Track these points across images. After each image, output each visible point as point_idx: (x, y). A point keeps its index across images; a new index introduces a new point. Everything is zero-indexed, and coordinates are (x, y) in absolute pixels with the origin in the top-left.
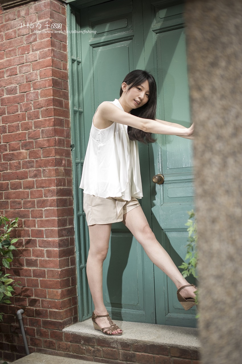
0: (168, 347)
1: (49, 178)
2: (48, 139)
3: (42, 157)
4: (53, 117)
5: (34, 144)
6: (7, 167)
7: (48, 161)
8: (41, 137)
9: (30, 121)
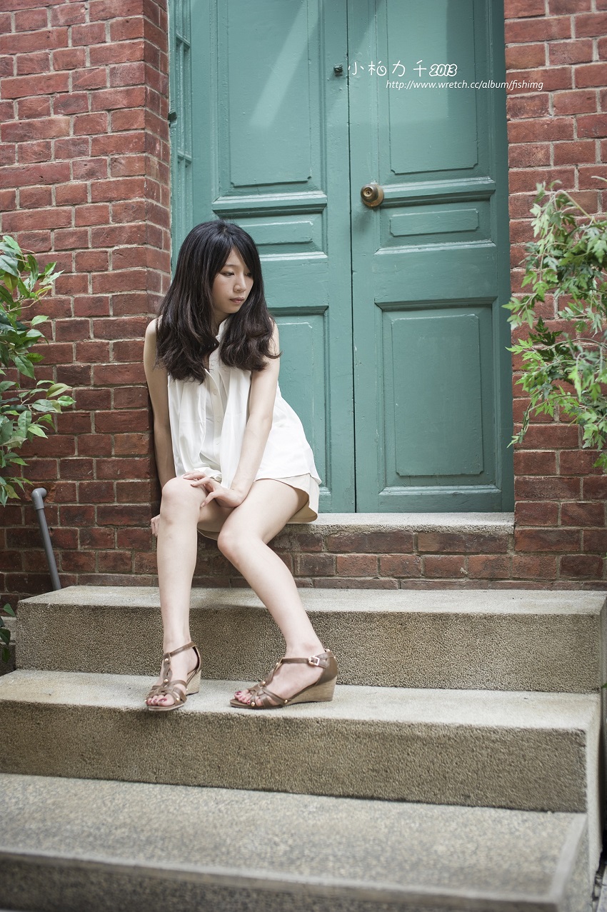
0: (414, 533)
1: (128, 178)
2: (128, 90)
3: (109, 130)
4: (142, 40)
5: (90, 102)
6: (11, 155)
7: (127, 140)
8: (108, 85)
9: (80, 47)
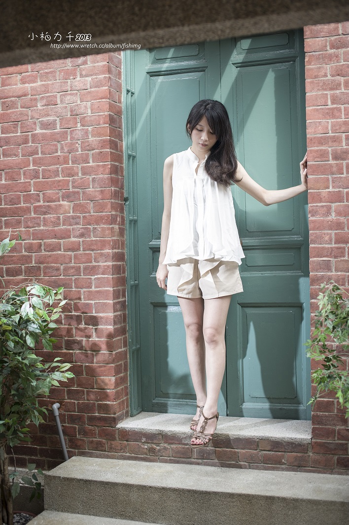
0: (257, 440)
1: (102, 239)
2: (102, 190)
3: (92, 212)
4: (109, 163)
5: (81, 196)
6: (39, 222)
7: (102, 218)
8: (91, 187)
9: (76, 165)
